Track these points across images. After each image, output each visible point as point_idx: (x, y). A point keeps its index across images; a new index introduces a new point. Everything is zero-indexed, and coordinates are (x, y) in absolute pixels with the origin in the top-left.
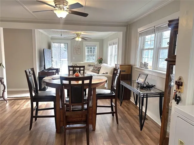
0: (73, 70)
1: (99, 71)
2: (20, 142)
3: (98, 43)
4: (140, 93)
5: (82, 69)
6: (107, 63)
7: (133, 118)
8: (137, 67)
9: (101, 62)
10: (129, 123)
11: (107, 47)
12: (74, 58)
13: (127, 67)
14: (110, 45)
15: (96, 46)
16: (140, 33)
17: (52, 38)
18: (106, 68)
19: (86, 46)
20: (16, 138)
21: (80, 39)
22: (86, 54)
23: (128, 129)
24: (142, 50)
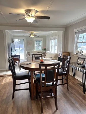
0: (35, 57)
1: (45, 56)
2: (9, 109)
3: (43, 38)
4: (83, 71)
5: (40, 56)
6: (49, 51)
7: (76, 86)
8: (74, 53)
9: (45, 51)
10: (75, 89)
11: (49, 41)
12: (28, 48)
13: (67, 53)
14: (51, 40)
15: (41, 40)
16: (76, 32)
17: (14, 36)
18: (51, 54)
19: (35, 40)
20: (5, 106)
21: (33, 36)
22: (35, 45)
23: (76, 94)
24: (77, 43)
